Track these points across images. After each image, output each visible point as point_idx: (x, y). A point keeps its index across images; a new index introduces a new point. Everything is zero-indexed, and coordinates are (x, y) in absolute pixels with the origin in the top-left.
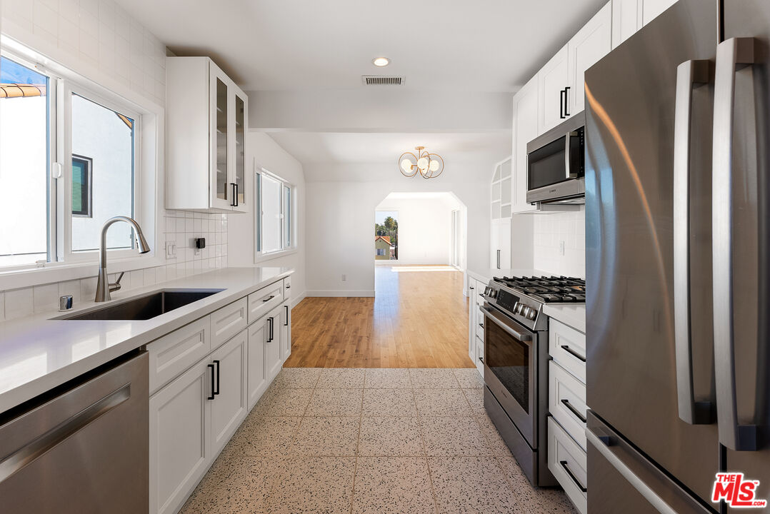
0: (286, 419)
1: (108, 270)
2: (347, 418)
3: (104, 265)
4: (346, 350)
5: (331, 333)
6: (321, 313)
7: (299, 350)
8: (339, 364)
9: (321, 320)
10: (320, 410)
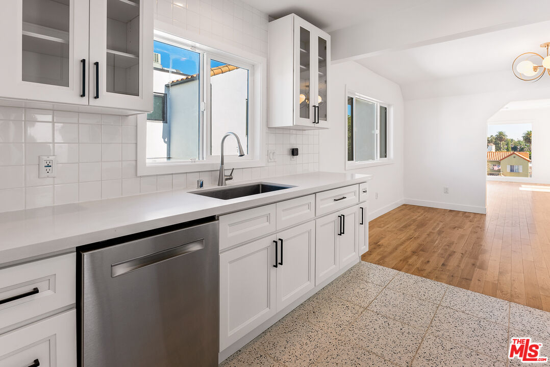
0: (350, 305)
1: (225, 167)
2: (410, 327)
3: (222, 163)
4: (431, 260)
5: (419, 241)
6: (414, 221)
7: (381, 249)
8: (419, 272)
9: (413, 227)
10: (384, 309)
